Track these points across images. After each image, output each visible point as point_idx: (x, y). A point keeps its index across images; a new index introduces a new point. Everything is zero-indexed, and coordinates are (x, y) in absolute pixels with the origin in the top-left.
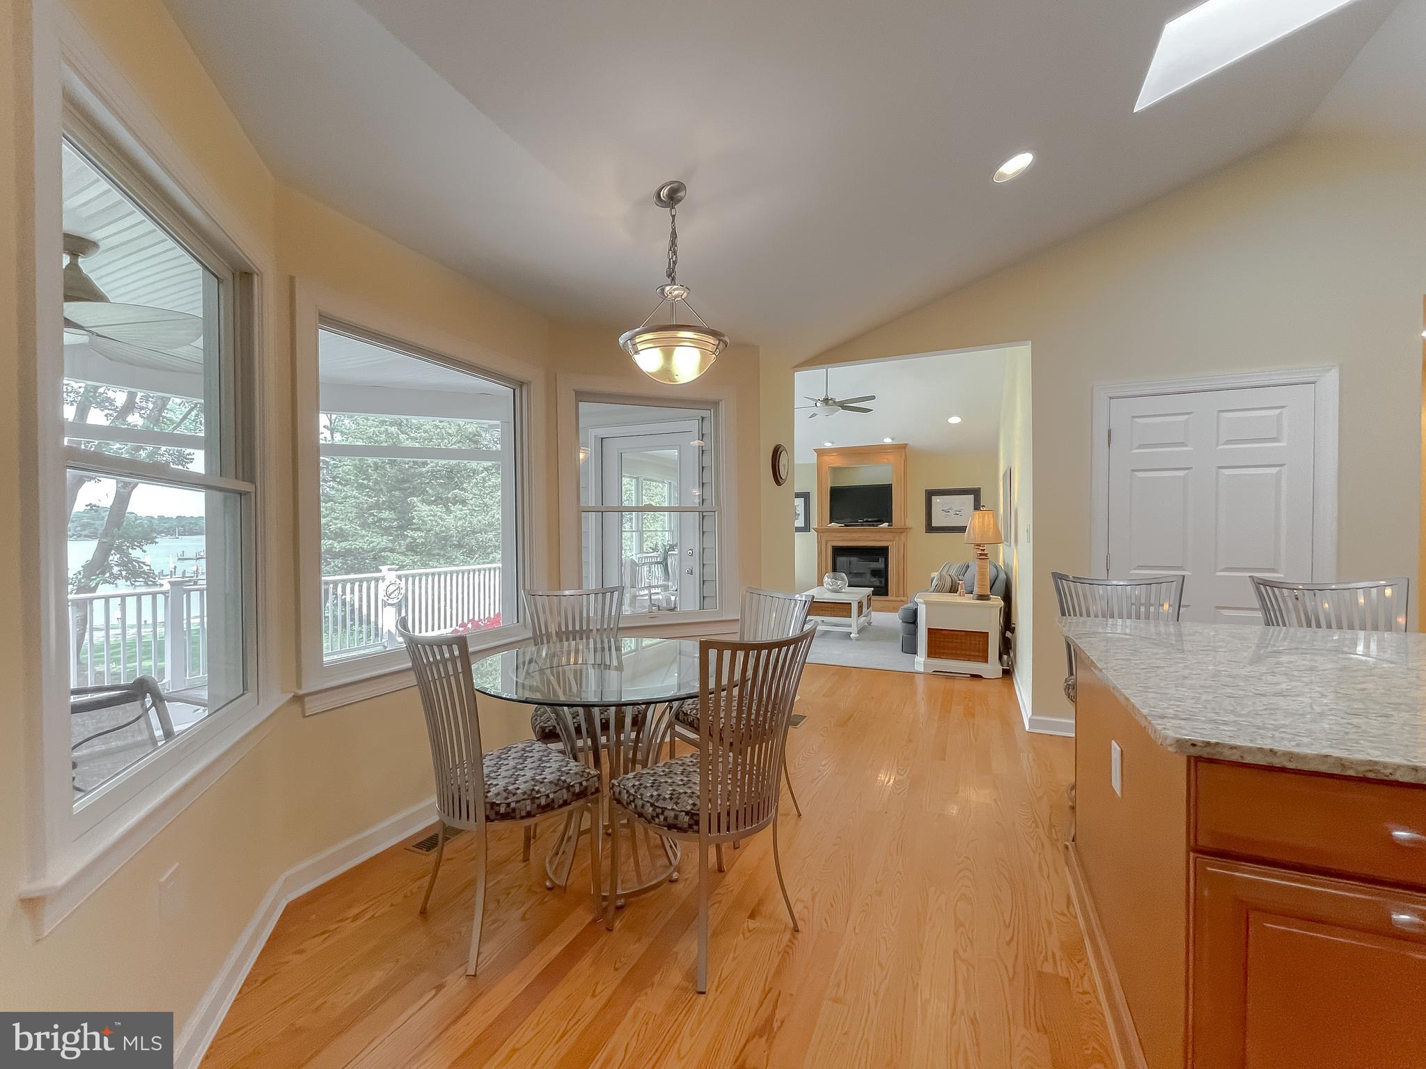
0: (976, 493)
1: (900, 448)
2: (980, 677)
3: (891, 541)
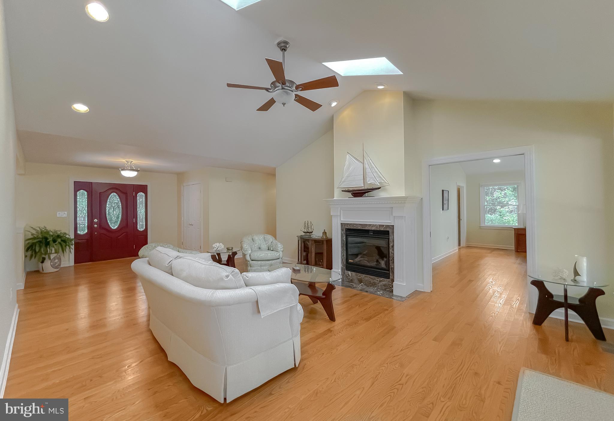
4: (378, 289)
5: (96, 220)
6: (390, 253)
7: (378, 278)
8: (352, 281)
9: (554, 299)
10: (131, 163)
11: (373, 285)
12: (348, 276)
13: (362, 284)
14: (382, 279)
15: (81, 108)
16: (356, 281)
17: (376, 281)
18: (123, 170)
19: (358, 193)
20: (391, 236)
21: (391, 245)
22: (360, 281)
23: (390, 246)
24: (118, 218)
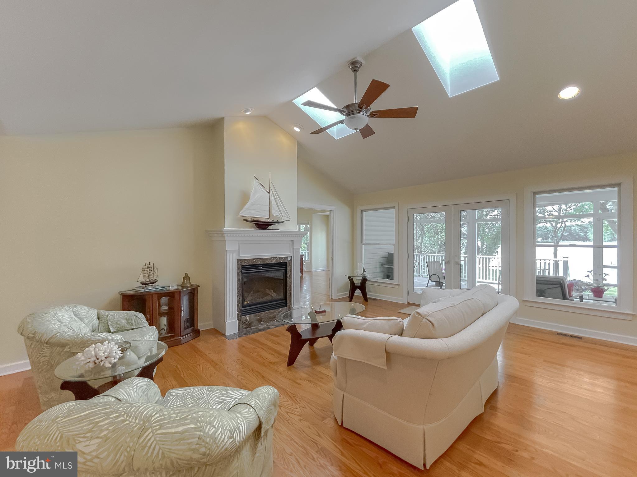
4: (278, 320)
6: (288, 282)
7: (277, 309)
8: (250, 325)
9: (356, 285)
11: (273, 318)
12: (245, 322)
13: (262, 322)
14: (280, 309)
16: (255, 323)
17: (275, 314)
19: (262, 225)
20: (288, 266)
21: (288, 274)
22: (260, 321)
23: (288, 276)
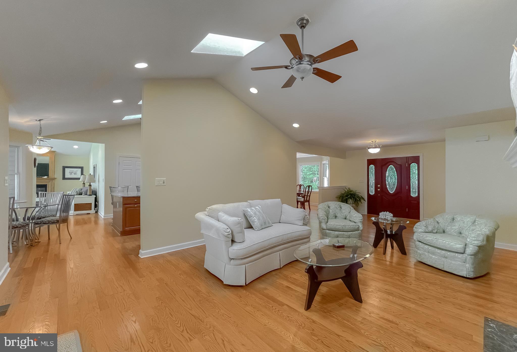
0: (82, 168)
1: (53, 152)
2: (90, 213)
3: (48, 182)
5: (379, 186)
10: (375, 142)
15: (296, 125)
18: (369, 148)
24: (394, 185)
